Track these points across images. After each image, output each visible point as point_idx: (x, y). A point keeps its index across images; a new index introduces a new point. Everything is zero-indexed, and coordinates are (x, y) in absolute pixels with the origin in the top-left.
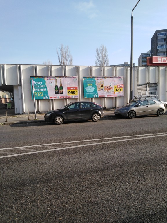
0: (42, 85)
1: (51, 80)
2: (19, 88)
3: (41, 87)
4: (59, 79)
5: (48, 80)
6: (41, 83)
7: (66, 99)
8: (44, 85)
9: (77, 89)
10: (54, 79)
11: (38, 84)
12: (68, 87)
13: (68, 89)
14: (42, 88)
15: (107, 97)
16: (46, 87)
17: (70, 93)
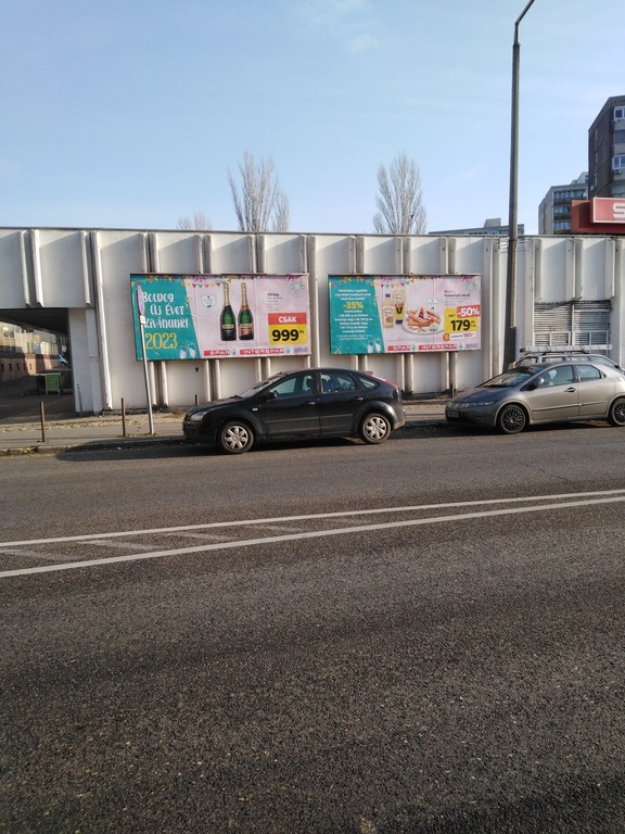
0: (174, 305)
1: (207, 286)
2: (90, 315)
3: (170, 312)
4: (236, 283)
5: (194, 286)
6: (171, 297)
7: (263, 360)
8: (182, 307)
9: (305, 322)
10: (218, 284)
11: (158, 304)
12: (269, 315)
13: (270, 323)
14: (175, 317)
15: (417, 350)
16: (188, 315)
17: (277, 335)
